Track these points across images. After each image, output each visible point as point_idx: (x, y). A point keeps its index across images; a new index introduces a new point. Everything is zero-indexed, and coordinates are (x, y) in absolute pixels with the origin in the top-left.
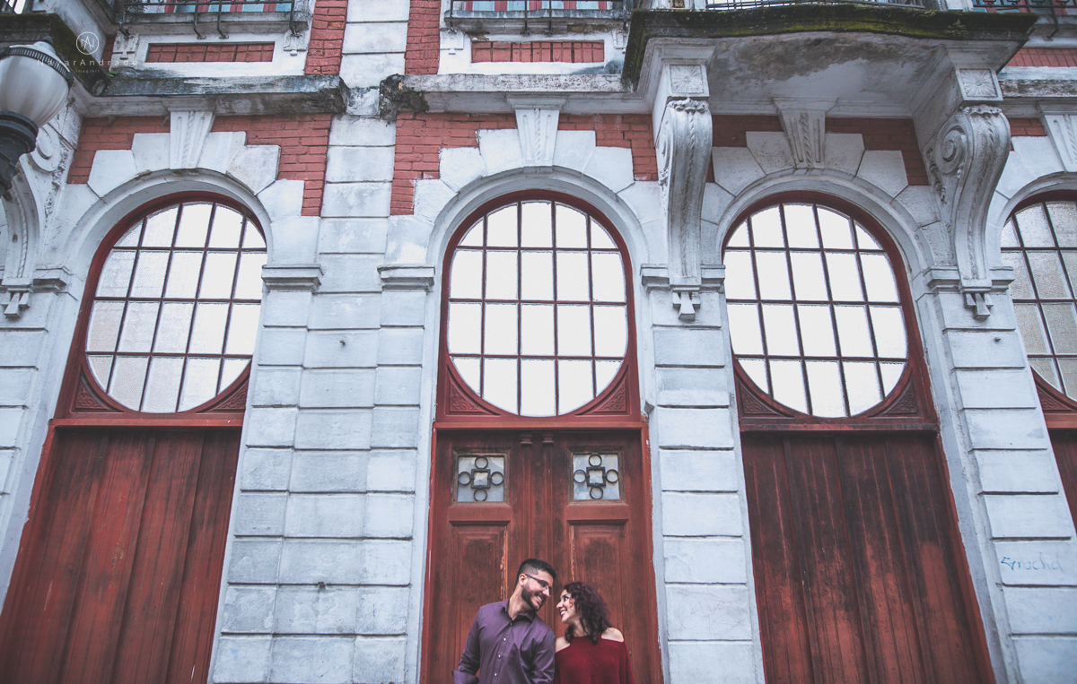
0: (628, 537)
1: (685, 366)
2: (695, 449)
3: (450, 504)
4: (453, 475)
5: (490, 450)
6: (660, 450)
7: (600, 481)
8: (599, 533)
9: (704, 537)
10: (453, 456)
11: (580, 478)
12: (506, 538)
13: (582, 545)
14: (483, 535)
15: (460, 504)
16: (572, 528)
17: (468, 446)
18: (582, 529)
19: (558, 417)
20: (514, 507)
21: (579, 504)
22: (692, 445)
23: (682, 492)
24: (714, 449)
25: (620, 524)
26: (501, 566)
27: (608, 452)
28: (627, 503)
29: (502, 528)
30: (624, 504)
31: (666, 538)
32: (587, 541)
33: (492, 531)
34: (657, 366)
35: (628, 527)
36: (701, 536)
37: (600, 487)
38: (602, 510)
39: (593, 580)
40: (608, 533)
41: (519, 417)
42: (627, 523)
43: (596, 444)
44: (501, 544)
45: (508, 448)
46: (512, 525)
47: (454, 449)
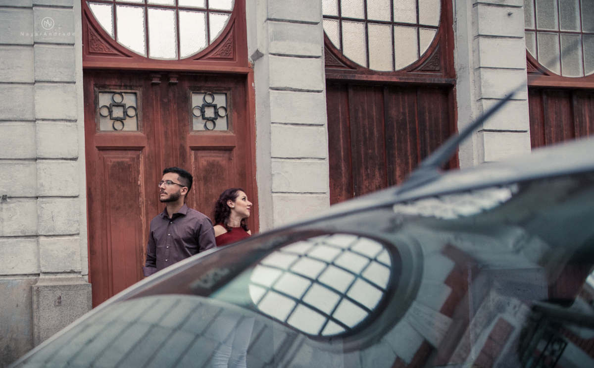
0: (235, 159)
1: (290, 21)
2: (295, 90)
3: (95, 132)
4: (96, 107)
5: (126, 87)
6: (270, 90)
7: (213, 116)
8: (213, 156)
9: (299, 158)
10: (95, 92)
11: (197, 113)
12: (142, 160)
13: (201, 166)
14: (123, 158)
15: (103, 133)
16: (193, 152)
17: (107, 83)
18: (200, 154)
19: (179, 61)
20: (147, 135)
21: (197, 134)
22: (294, 87)
23: (285, 124)
24: (308, 91)
25: (229, 149)
26: (139, 182)
27: (219, 91)
28: (234, 133)
29: (138, 152)
30: (232, 134)
31: (273, 160)
32: (205, 163)
33: (130, 154)
34: (269, 19)
35: (235, 152)
36: (297, 158)
37: (213, 120)
38: (216, 138)
39: (210, 193)
40: (220, 157)
41: (148, 59)
42: (234, 149)
43: (210, 84)
44: (138, 165)
45: (141, 86)
46: (147, 150)
47: (96, 85)
